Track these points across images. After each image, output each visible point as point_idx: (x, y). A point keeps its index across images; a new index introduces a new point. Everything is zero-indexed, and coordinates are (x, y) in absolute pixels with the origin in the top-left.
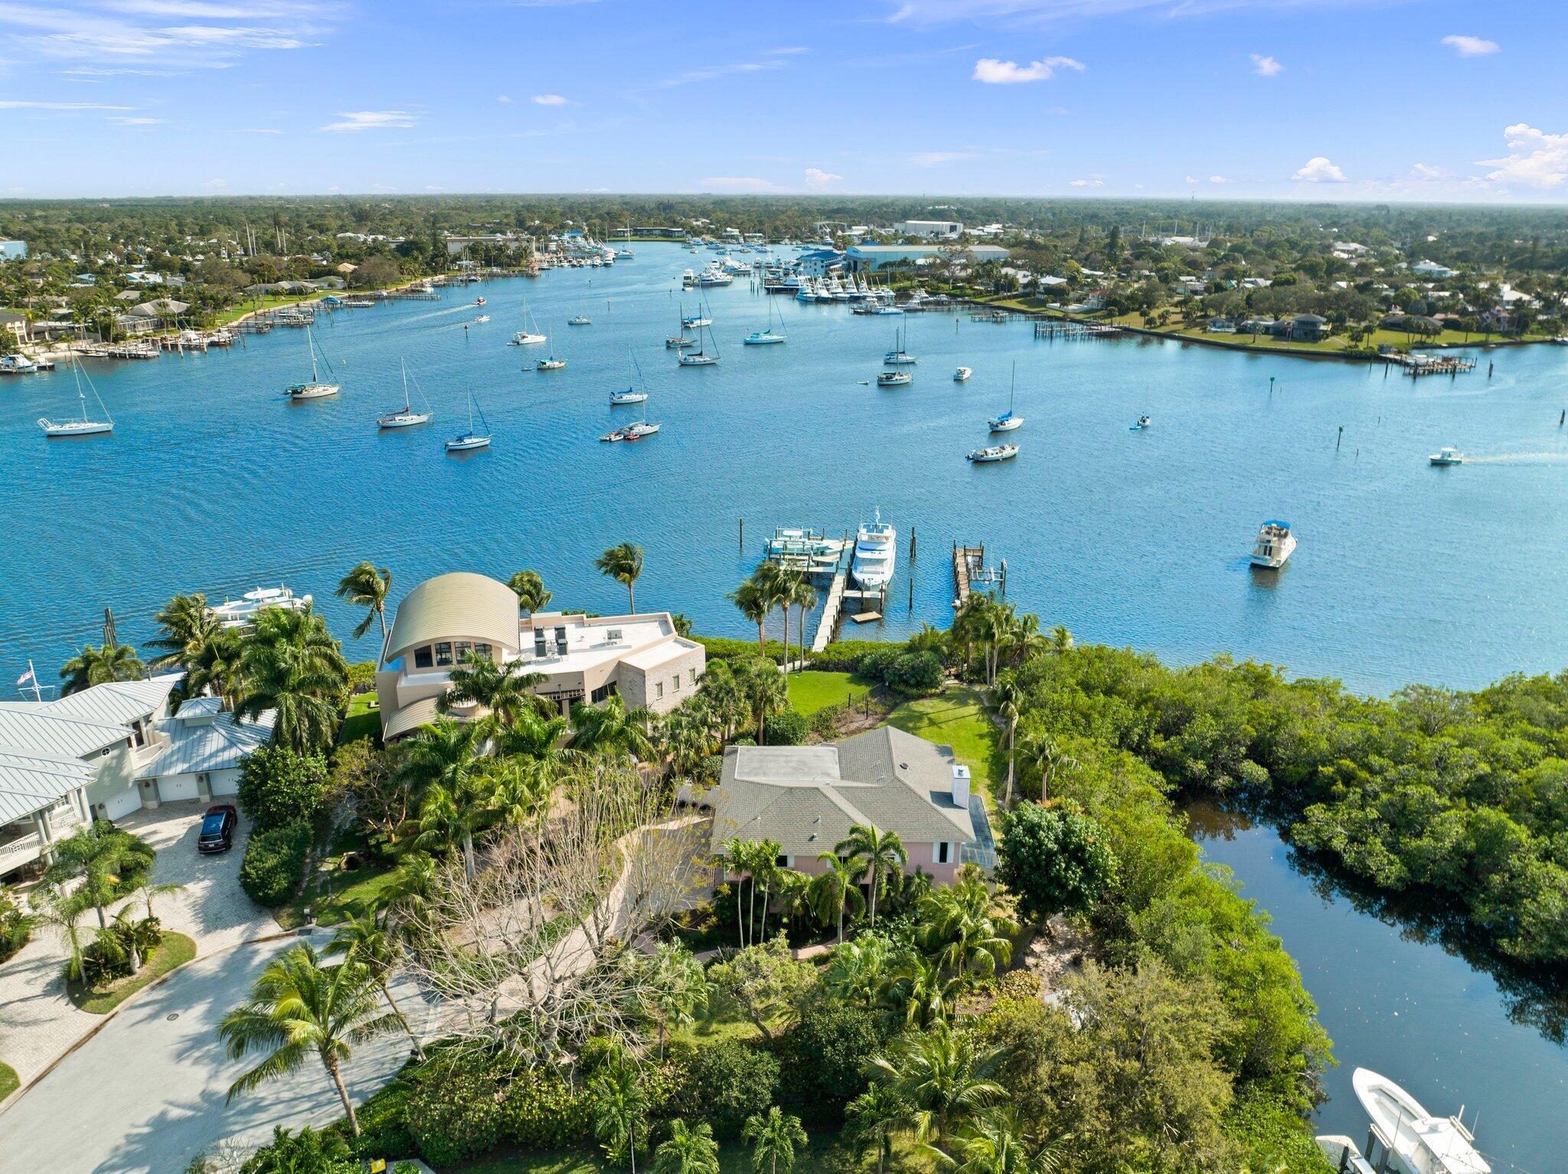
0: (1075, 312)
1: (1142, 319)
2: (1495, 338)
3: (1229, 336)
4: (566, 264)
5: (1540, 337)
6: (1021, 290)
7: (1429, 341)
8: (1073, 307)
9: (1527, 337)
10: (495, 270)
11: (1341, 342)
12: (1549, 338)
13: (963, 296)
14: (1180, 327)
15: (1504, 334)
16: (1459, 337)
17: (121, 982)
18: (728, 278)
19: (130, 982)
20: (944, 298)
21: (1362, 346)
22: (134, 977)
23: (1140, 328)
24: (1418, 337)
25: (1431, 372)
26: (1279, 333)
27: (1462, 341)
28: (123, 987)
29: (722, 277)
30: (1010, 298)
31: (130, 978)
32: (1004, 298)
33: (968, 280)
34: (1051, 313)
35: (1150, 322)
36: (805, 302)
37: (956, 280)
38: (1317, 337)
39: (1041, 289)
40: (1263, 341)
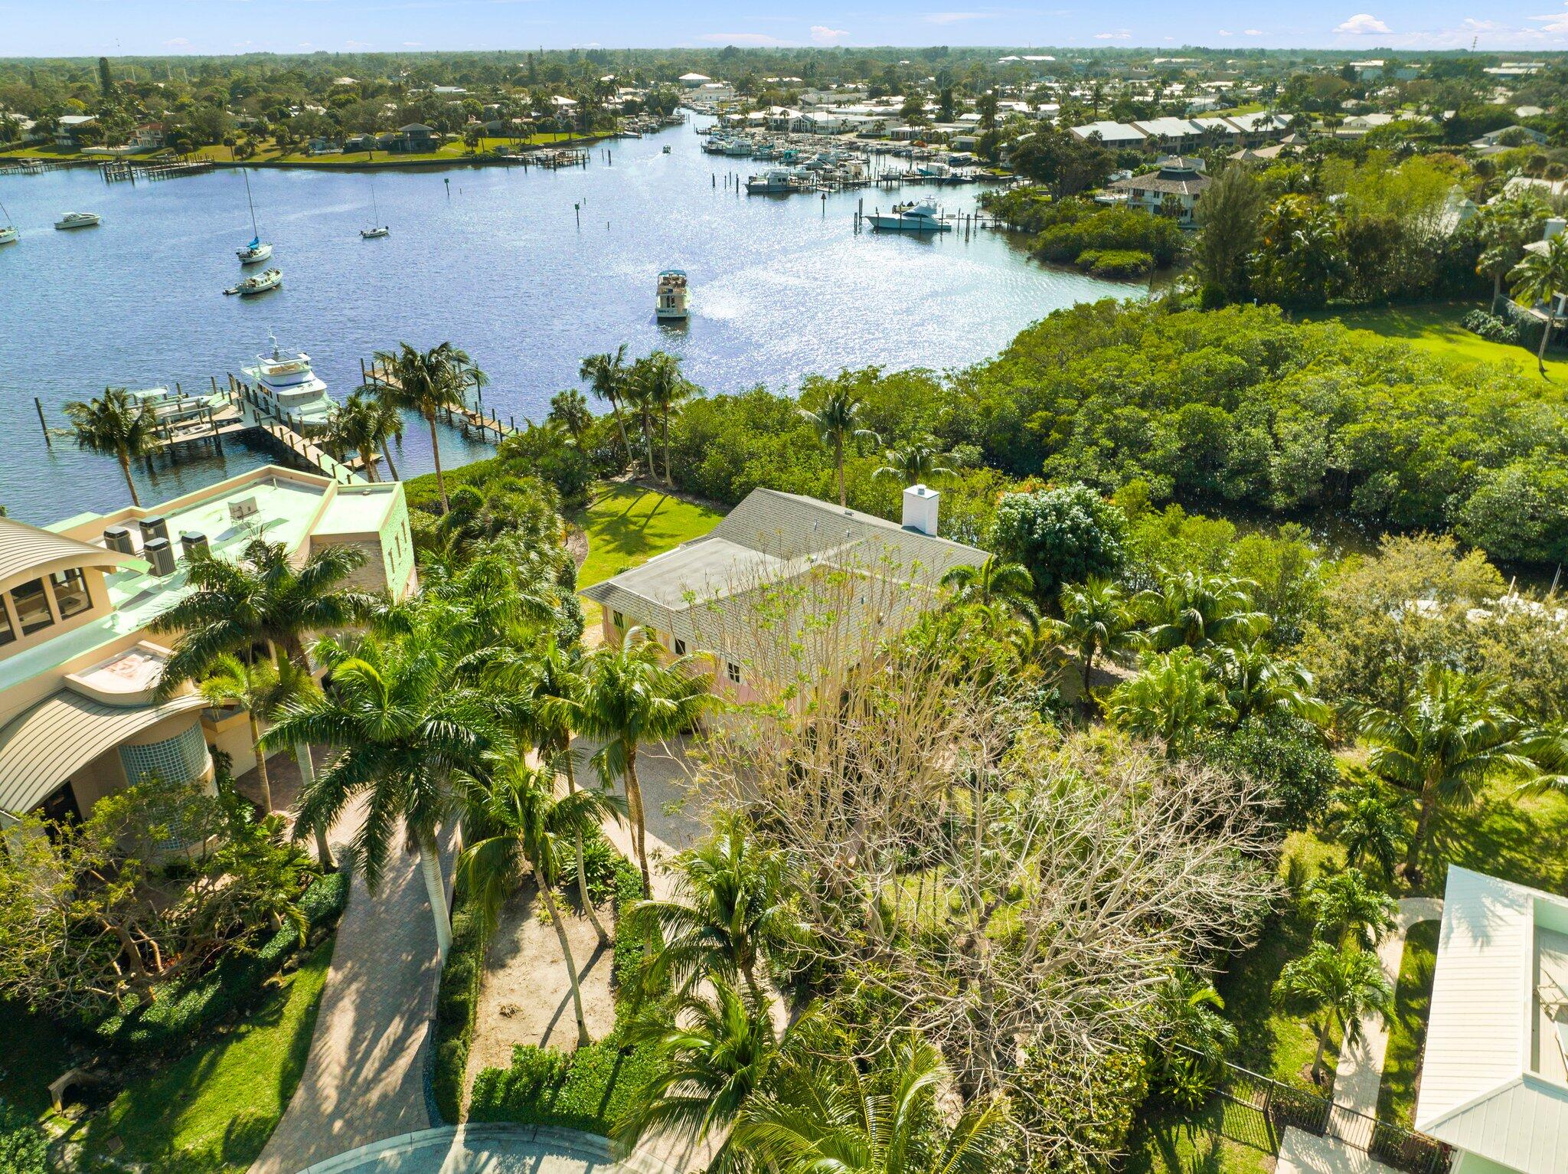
0: (126, 153)
1: (228, 149)
3: (338, 156)
7: (527, 142)
9: (597, 133)
11: (457, 149)
12: (612, 133)
15: (579, 133)
16: (550, 138)
21: (478, 151)
23: (230, 160)
24: (518, 141)
25: (561, 165)
26: (391, 147)
30: (20, 147)
32: (13, 148)
34: (97, 158)
35: (239, 151)
38: (433, 147)
39: (61, 131)
40: (380, 157)
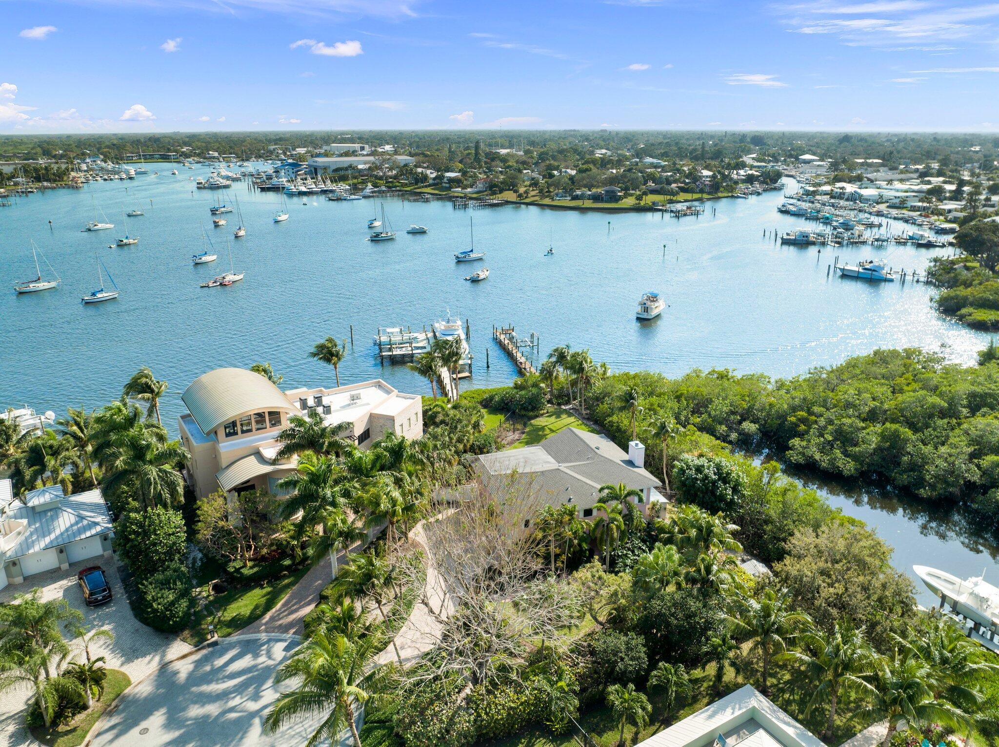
0: (470, 193)
1: (514, 195)
2: (705, 196)
3: (567, 202)
4: (99, 179)
5: (726, 195)
6: (431, 182)
7: (674, 198)
8: (469, 190)
9: (720, 195)
10: (45, 184)
11: (630, 202)
12: (730, 194)
13: (396, 187)
14: (537, 198)
15: (709, 193)
16: (689, 196)
17: (80, 717)
18: (228, 183)
19: (88, 716)
20: (384, 188)
21: (642, 203)
22: (89, 711)
23: (514, 200)
24: (669, 197)
25: (685, 215)
26: (596, 198)
27: (690, 198)
28: (84, 720)
29: (225, 182)
30: (426, 186)
31: (86, 712)
32: (423, 187)
33: (395, 177)
34: (456, 194)
35: (520, 196)
36: (291, 195)
37: (387, 177)
38: (617, 199)
39: (445, 180)
40: (588, 204)
